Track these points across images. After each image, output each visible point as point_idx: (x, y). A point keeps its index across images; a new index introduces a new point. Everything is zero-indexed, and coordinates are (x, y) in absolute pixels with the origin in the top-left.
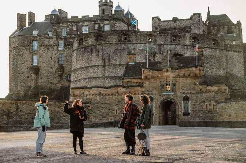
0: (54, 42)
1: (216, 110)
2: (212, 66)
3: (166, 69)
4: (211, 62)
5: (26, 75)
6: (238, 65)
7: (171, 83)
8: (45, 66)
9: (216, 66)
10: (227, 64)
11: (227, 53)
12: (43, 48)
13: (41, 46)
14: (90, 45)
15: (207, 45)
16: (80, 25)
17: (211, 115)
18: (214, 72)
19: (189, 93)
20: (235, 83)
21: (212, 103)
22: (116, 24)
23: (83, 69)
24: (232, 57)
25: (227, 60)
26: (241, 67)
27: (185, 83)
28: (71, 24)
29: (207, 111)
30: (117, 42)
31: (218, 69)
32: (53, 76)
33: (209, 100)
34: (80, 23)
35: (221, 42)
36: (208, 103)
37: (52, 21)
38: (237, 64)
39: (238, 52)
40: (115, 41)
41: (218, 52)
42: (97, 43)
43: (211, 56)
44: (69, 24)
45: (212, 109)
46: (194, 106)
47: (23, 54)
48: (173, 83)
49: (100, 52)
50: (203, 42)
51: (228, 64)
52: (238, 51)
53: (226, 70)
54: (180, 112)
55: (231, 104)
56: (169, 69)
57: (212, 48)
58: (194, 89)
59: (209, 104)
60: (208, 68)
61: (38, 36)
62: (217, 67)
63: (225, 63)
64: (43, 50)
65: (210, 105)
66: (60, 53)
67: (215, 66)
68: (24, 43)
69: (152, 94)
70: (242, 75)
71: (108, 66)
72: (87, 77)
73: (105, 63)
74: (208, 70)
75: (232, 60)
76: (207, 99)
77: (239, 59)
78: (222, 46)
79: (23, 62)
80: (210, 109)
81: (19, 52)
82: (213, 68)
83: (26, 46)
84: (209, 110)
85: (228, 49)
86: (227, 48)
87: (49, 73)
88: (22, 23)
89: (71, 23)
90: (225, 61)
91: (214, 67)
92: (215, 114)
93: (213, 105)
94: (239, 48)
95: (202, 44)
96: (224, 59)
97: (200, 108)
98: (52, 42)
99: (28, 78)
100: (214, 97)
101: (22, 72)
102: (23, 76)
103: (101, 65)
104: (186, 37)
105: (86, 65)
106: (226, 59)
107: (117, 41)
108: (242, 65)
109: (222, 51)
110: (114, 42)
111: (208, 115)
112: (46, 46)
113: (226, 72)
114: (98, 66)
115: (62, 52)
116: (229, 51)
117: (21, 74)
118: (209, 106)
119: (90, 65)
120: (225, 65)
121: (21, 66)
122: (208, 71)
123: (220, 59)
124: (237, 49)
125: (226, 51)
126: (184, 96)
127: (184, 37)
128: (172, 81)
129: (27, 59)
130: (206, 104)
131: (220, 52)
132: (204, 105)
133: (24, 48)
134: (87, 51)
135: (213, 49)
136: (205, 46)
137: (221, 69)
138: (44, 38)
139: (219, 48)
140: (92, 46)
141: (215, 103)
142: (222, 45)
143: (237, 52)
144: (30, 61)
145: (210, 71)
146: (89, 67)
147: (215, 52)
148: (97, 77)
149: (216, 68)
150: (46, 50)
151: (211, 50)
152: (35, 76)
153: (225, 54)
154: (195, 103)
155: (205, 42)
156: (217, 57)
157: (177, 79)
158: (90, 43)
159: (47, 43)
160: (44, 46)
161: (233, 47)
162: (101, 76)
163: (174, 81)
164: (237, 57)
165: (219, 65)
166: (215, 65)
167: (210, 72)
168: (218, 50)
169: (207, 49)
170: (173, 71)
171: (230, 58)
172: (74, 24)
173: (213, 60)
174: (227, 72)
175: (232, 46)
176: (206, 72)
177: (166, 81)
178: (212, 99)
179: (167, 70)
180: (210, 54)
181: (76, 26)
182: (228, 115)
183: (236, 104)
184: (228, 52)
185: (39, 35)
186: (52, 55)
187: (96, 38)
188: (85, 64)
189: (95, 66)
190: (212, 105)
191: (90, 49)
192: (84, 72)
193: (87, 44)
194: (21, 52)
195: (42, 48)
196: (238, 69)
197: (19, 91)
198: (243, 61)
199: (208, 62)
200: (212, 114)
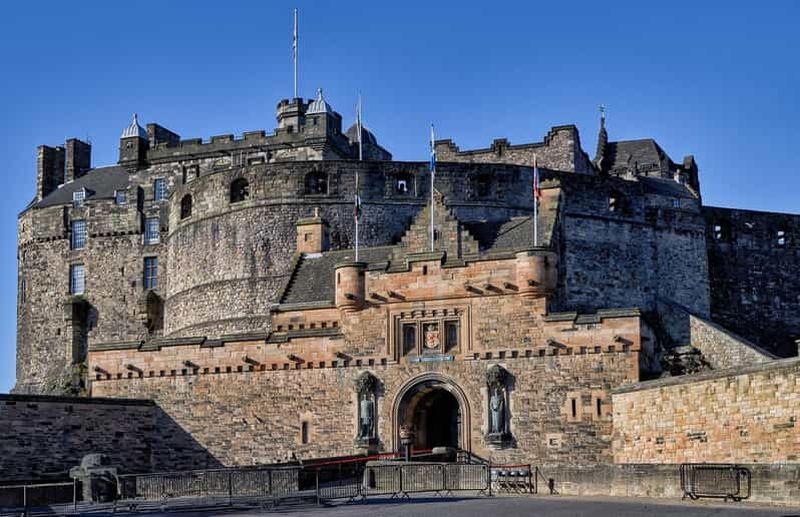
0: (129, 222)
1: (609, 419)
2: (609, 277)
3: (423, 264)
4: (606, 264)
5: (54, 327)
6: (690, 277)
7: (440, 318)
8: (104, 297)
9: (622, 278)
10: (656, 271)
11: (656, 237)
12: (100, 243)
13: (94, 236)
14: (211, 215)
15: (591, 208)
16: (206, 165)
17: (590, 439)
18: (615, 299)
19: (509, 354)
20: (683, 334)
21: (595, 394)
22: (312, 156)
23: (189, 296)
24: (671, 249)
25: (654, 258)
26: (701, 282)
27: (490, 317)
28: (179, 166)
29: (574, 426)
30: (294, 200)
31: (628, 287)
32: (128, 327)
33: (582, 381)
34: (207, 160)
35: (634, 201)
36: (577, 394)
37: (125, 159)
38: (688, 272)
39: (689, 235)
40: (287, 197)
41: (626, 232)
42: (230, 207)
43: (606, 246)
44: (173, 164)
45: (595, 417)
46: (526, 406)
47: (44, 263)
48: (449, 317)
49: (238, 236)
50: (579, 198)
51: (660, 272)
52: (690, 231)
53: (653, 292)
54: (475, 429)
55: (662, 392)
56: (434, 266)
57: (607, 221)
58: (527, 339)
59: (583, 397)
60: (595, 285)
61: (87, 205)
62: (623, 282)
63: (651, 268)
64: (98, 249)
65: (587, 399)
66: (148, 255)
67: (617, 278)
68: (47, 228)
69: (371, 362)
70: (702, 309)
71: (264, 279)
72: (201, 321)
73: (254, 270)
74: (597, 290)
75: (671, 258)
76: (577, 379)
77: (693, 258)
78: (638, 214)
79: (45, 288)
80: (587, 418)
81: (35, 258)
82: (611, 286)
83: (54, 239)
84: (584, 419)
85: (660, 223)
86: (655, 221)
87: (117, 318)
88: (52, 174)
89: (180, 162)
90: (649, 261)
91: (615, 282)
92: (604, 437)
93: (599, 401)
94: (692, 222)
95: (576, 205)
96: (647, 256)
97: (549, 412)
98: (125, 223)
99: (59, 334)
100: (600, 370)
101: (42, 317)
102: (45, 329)
103: (243, 279)
104: (521, 181)
105: (199, 280)
106: (652, 255)
107: (293, 197)
108: (703, 275)
109: (641, 228)
110: (285, 201)
111: (578, 441)
112: (109, 234)
113: (652, 297)
114: (233, 282)
115: (153, 251)
116: (660, 229)
117: (39, 325)
118: (584, 404)
119: (209, 281)
120: (649, 277)
121: (40, 300)
122: (597, 294)
123: (634, 256)
124: (687, 224)
125: (651, 229)
126: (490, 366)
127: (513, 181)
128: (445, 312)
129: (57, 276)
130: (570, 395)
131: (633, 234)
132: (565, 400)
133: (47, 245)
134: (202, 233)
135: (611, 224)
136: (586, 211)
137: (639, 288)
138: (104, 210)
139: (630, 219)
140: (214, 217)
141: (602, 394)
142: (638, 210)
143: (686, 235)
144: (64, 282)
145: (601, 295)
146: (206, 285)
147: (618, 232)
148: (231, 320)
149: (620, 284)
150: (109, 247)
151: (603, 226)
152: (78, 328)
153: (649, 240)
154: (530, 396)
155: (582, 200)
156: (623, 247)
157: (463, 303)
158: (211, 209)
159: (111, 225)
160: (101, 235)
161: (675, 217)
162: (240, 315)
163: (451, 310)
164: (688, 250)
165: (630, 276)
166: (617, 274)
167: (603, 299)
168: (627, 227)
169: (591, 221)
170: (447, 273)
171: (667, 252)
172: (188, 165)
173: (611, 258)
174: (656, 299)
175: (669, 214)
176: (590, 297)
177: (423, 314)
178: (593, 376)
179: (425, 268)
180: (601, 239)
181: (194, 170)
182: (654, 440)
183: (681, 391)
184: (657, 234)
185: (88, 202)
186: (126, 262)
187: (226, 190)
188: (196, 279)
189: (222, 283)
190: (594, 401)
191: (209, 227)
192: (191, 305)
193: (200, 214)
194: (41, 256)
195: (96, 242)
196: (692, 288)
197: (34, 375)
198: (704, 263)
199: (595, 265)
200: (593, 434)
